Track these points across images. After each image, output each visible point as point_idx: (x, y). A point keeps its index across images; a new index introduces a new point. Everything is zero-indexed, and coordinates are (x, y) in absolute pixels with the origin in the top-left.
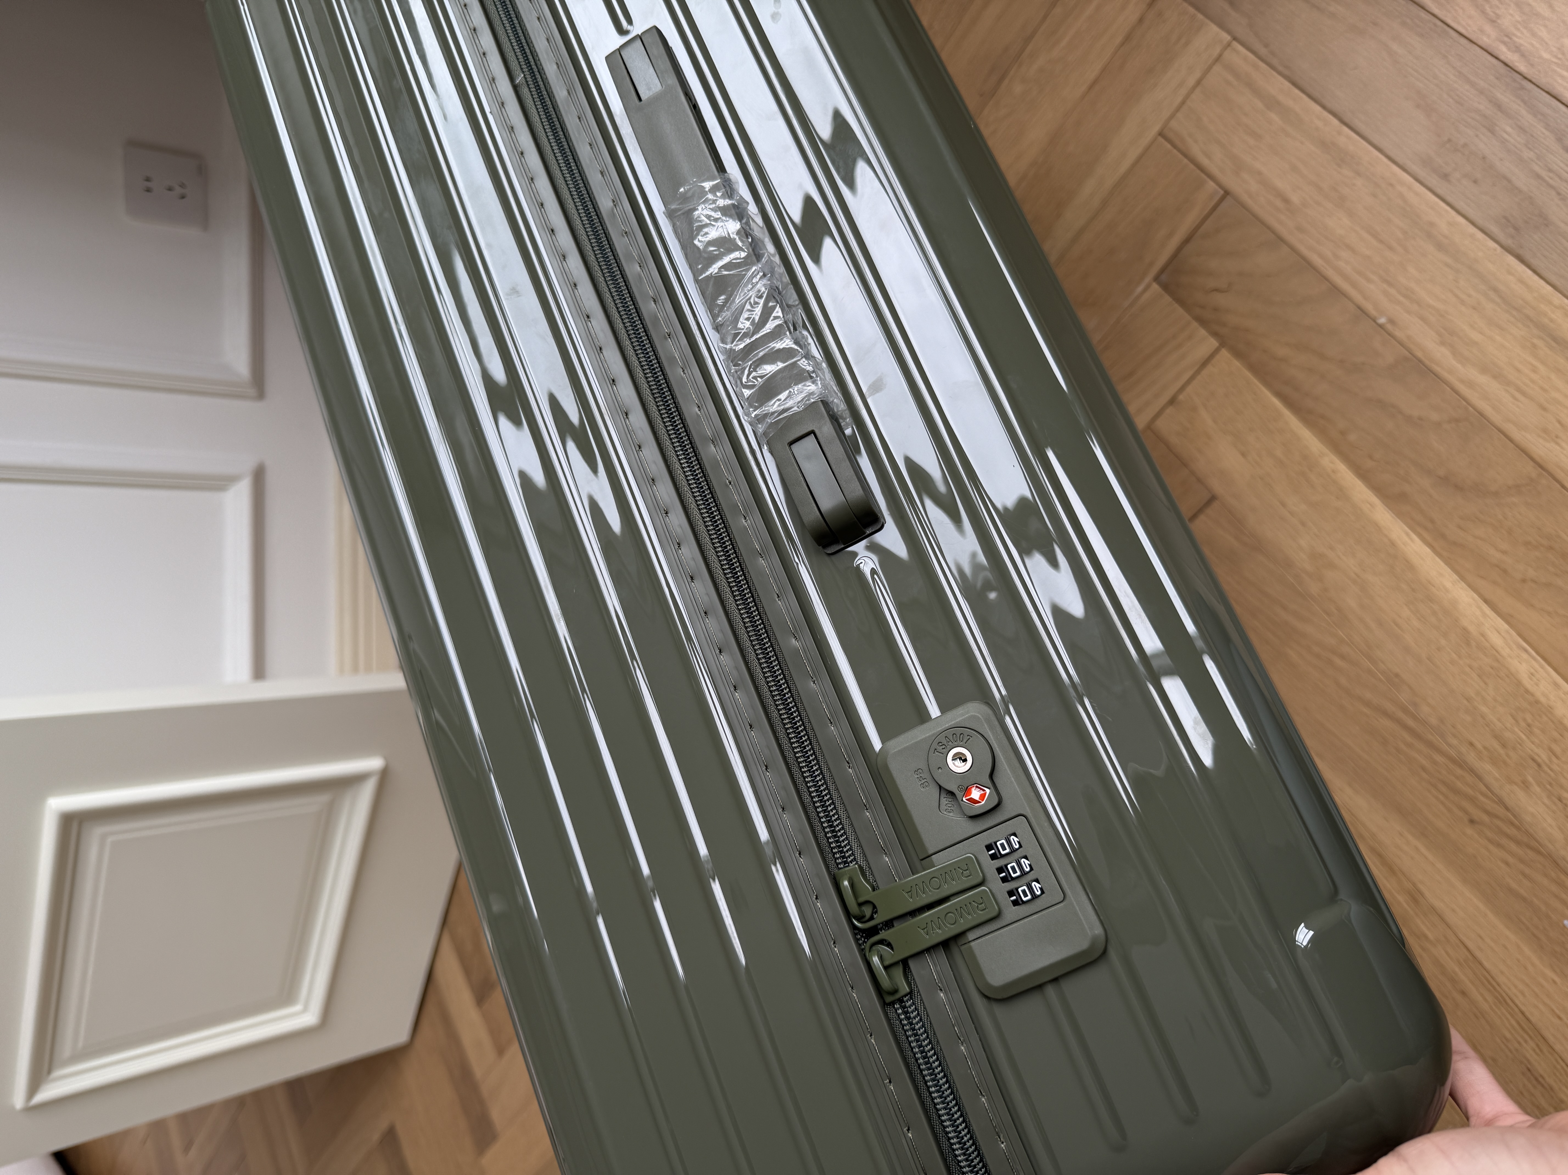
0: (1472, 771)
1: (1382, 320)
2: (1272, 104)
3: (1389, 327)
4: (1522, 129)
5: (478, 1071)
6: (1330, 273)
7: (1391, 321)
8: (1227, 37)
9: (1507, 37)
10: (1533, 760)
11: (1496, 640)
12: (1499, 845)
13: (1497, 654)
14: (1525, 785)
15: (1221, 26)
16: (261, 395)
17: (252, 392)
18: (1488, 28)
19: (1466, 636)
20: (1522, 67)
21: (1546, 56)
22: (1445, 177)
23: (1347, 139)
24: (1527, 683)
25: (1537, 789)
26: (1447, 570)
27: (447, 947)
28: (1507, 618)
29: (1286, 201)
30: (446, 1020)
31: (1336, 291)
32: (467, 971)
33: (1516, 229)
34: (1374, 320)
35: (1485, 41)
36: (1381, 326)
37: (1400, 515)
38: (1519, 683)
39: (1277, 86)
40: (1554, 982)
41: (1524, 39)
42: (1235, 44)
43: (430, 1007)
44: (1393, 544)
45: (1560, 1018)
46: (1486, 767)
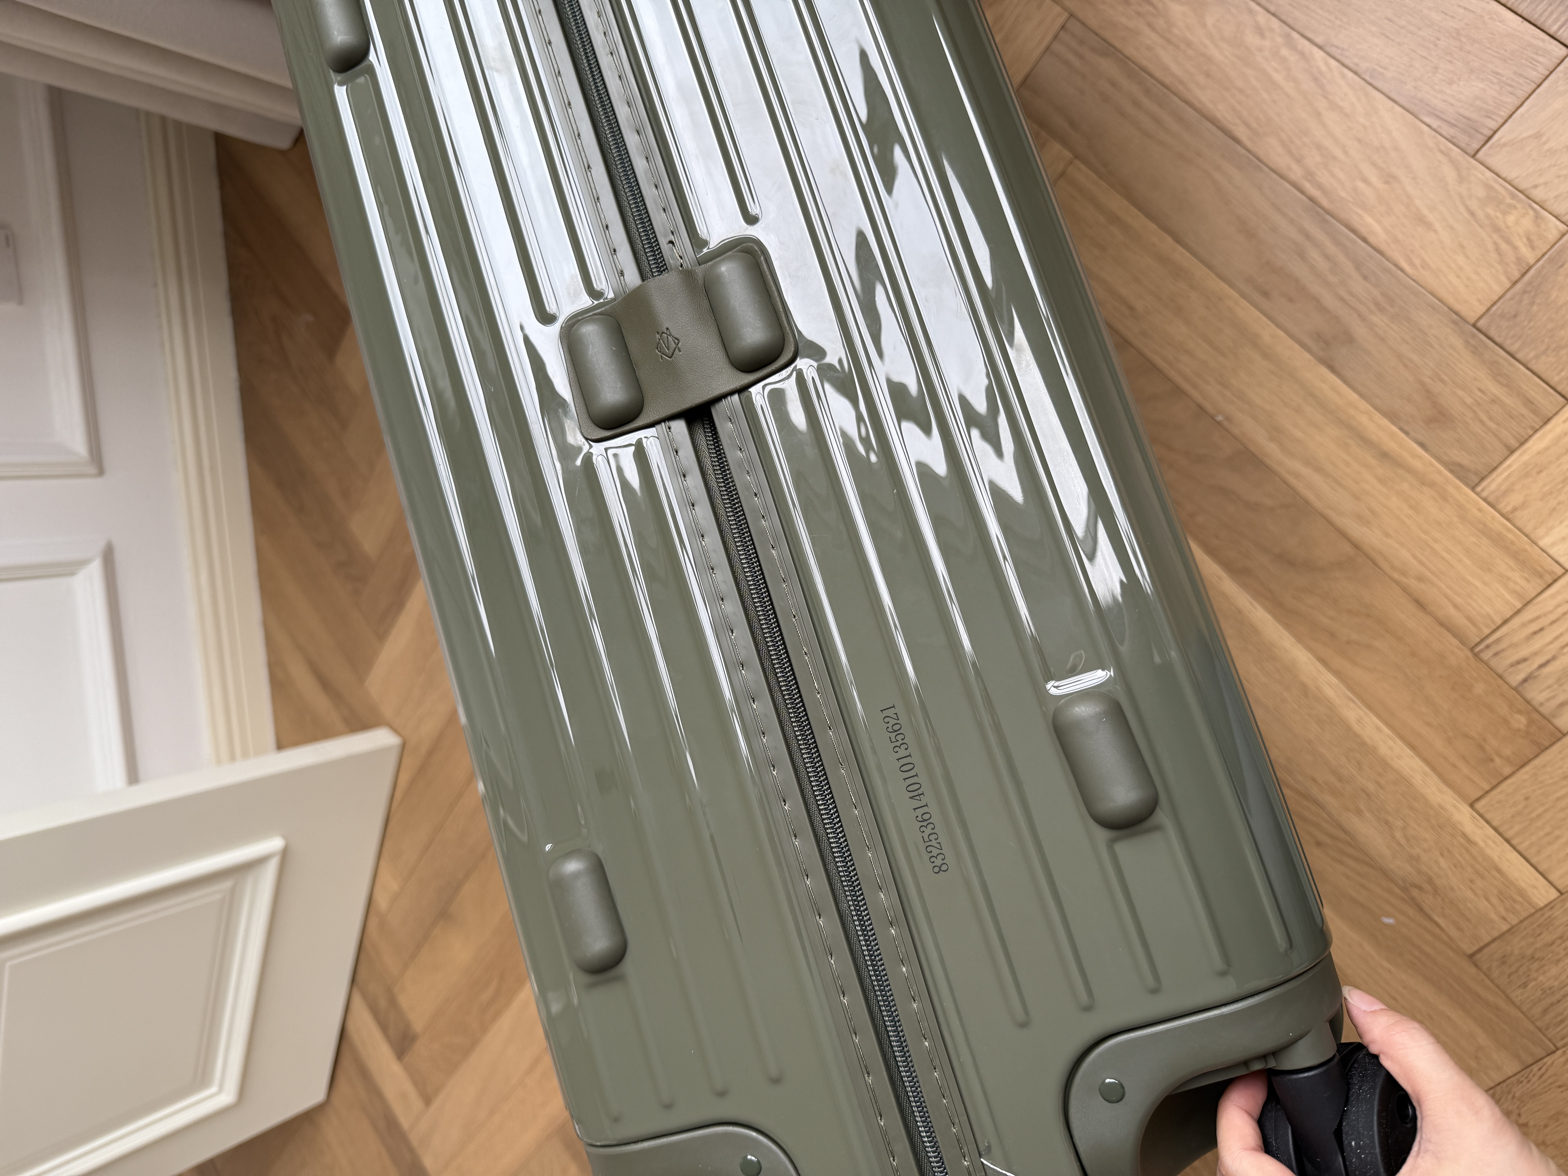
0: (1317, 803)
1: (1220, 418)
2: (1114, 219)
3: (1226, 423)
4: (1327, 257)
5: (405, 1122)
6: (1173, 374)
7: (1228, 418)
8: (1068, 154)
9: (1310, 175)
10: (1363, 791)
11: (1330, 692)
12: (1341, 862)
13: (1329, 704)
14: (1359, 812)
15: (1064, 142)
16: (101, 472)
17: (93, 470)
18: (1295, 166)
19: (1304, 690)
20: (1324, 202)
21: (1343, 194)
22: (1266, 294)
23: (1181, 255)
24: (1356, 728)
25: (1367, 815)
26: (1285, 634)
27: (357, 1000)
28: (1337, 673)
29: (1131, 308)
30: (365, 1074)
31: (1178, 391)
32: (384, 1028)
33: (1327, 343)
34: (1213, 418)
35: (1293, 177)
36: (1219, 423)
37: (1244, 586)
38: (1349, 728)
39: (1116, 203)
40: (1390, 971)
41: (1324, 178)
42: (1076, 162)
43: (346, 1061)
44: (1240, 611)
45: (1395, 999)
46: (1327, 799)
